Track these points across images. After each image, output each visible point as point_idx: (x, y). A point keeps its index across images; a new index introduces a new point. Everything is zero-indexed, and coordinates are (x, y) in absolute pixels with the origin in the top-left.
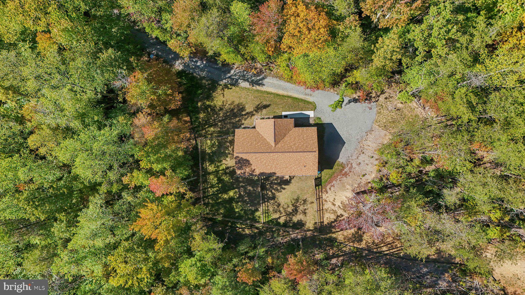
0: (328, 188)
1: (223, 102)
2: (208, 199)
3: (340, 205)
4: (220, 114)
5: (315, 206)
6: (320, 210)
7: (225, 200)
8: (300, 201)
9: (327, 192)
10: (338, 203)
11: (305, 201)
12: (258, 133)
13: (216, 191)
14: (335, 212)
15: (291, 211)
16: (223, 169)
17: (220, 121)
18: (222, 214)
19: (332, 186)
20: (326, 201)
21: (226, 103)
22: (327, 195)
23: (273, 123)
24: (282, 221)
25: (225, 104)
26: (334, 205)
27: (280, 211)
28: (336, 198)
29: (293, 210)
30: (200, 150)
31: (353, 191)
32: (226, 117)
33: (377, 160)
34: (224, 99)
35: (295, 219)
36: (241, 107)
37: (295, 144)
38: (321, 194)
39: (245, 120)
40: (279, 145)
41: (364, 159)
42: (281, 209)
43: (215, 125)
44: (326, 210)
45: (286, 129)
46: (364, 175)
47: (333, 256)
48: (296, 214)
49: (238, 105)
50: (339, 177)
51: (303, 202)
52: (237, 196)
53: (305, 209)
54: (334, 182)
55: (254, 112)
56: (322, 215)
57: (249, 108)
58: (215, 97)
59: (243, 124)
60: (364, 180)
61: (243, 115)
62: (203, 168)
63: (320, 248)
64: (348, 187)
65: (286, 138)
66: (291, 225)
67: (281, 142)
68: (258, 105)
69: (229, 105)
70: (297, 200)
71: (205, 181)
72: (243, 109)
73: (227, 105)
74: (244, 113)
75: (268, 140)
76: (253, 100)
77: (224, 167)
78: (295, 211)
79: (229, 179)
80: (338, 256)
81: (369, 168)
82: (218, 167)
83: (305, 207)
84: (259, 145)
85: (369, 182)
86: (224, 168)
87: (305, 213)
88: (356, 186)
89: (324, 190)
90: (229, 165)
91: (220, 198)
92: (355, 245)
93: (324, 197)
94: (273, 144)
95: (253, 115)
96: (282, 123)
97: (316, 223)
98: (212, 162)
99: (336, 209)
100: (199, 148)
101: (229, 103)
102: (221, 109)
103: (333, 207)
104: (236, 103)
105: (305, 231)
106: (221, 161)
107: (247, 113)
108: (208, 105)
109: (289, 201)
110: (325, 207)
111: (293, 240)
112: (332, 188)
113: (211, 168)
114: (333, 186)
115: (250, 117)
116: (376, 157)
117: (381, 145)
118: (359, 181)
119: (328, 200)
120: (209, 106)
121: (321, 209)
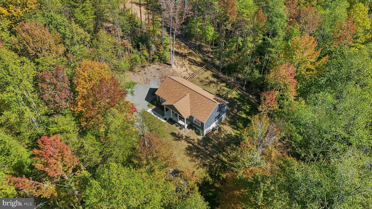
1: (198, 168)
3: (184, 68)
4: (208, 162)
5: (197, 76)
12: (191, 110)
15: (214, 84)
17: (212, 157)
20: (189, 74)
21: (196, 165)
23: (175, 103)
25: (198, 166)
26: (187, 70)
28: (182, 71)
31: (171, 67)
32: (206, 156)
33: (145, 71)
34: (195, 170)
51: (203, 82)
55: (184, 138)
57: (184, 144)
58: (202, 179)
60: (161, 67)
63: (213, 63)
69: (195, 162)
70: (205, 85)
75: (189, 100)
80: (208, 56)
81: (153, 70)
85: (159, 65)
86: (236, 130)
90: (231, 129)
94: (188, 95)
97: (205, 71)
102: (205, 165)
104: (189, 158)
107: (188, 142)
108: (212, 178)
110: (192, 72)
115: (190, 138)
117: (135, 75)
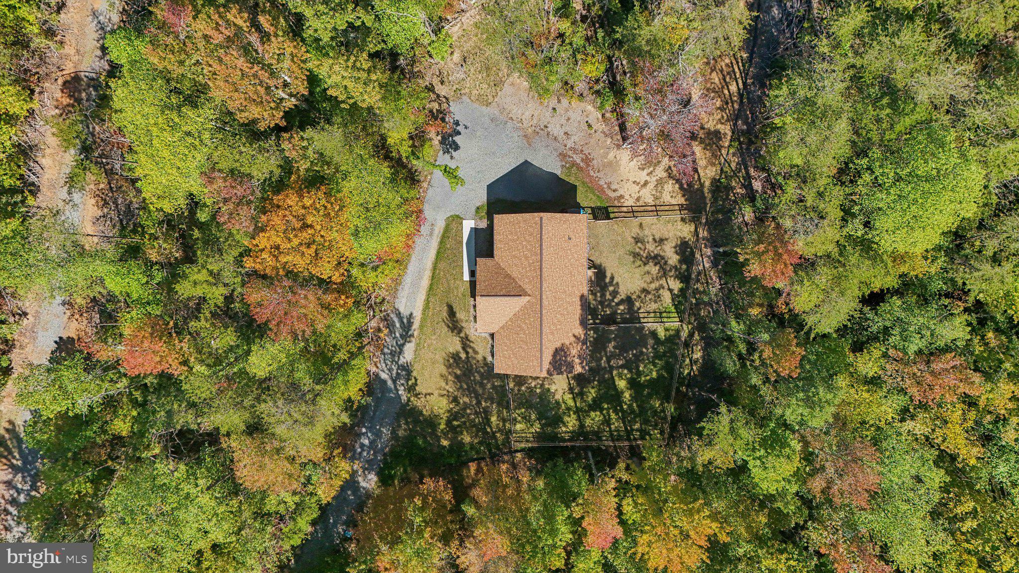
0: (612, 195)
1: (442, 396)
2: (632, 430)
3: (646, 172)
4: (464, 402)
5: (648, 220)
6: (657, 210)
7: (634, 398)
8: (637, 250)
9: (622, 197)
10: (643, 176)
11: (637, 240)
12: (502, 328)
13: (617, 414)
14: (660, 182)
15: (657, 268)
16: (574, 398)
17: (479, 403)
18: (661, 404)
19: (609, 188)
20: (638, 199)
21: (445, 389)
22: (627, 197)
23: (484, 298)
24: (676, 285)
25: (445, 392)
26: (646, 183)
27: (657, 290)
28: (632, 179)
29: (655, 265)
30: (535, 445)
31: (619, 147)
32: (470, 391)
33: (559, 101)
34: (436, 393)
35: (673, 259)
36: (451, 361)
37: (526, 258)
38: (625, 209)
39: (476, 352)
40: (528, 288)
41: (558, 126)
42: (653, 286)
43: (487, 413)
44: (656, 198)
45: (496, 273)
46: (590, 126)
47: (748, 187)
48: (663, 258)
49: (449, 366)
50: (592, 173)
51: (639, 244)
52: (626, 371)
53: (654, 239)
54: (602, 183)
55: (462, 335)
56: (667, 208)
57: (454, 345)
58: (432, 412)
59: (485, 359)
60: (600, 126)
61: (467, 358)
62: (569, 440)
63: (730, 211)
64: (611, 156)
65: (514, 275)
66: (684, 267)
67: (521, 284)
68: (448, 327)
69: (447, 384)
70: (636, 255)
71: (597, 434)
72: (456, 357)
73: (447, 387)
74: (463, 356)
75: (517, 309)
76: (439, 336)
77: (568, 397)
78: (657, 259)
79: (593, 388)
80: (748, 177)
81: (575, 116)
82: (569, 409)
83: (651, 239)
84: (525, 328)
85: (603, 115)
86: (571, 396)
87: (661, 241)
88: (609, 141)
89: (616, 203)
90: (566, 387)
91: (630, 406)
92: (727, 144)
93: (630, 202)
94: (524, 300)
95: (467, 337)
96: (484, 281)
97: (683, 220)
98: (558, 420)
99: (654, 179)
100: (530, 445)
101: (443, 384)
102: (455, 400)
103: (651, 186)
104: (443, 369)
105: (697, 240)
106: (557, 403)
107: (464, 348)
108: (446, 424)
109: (637, 270)
110: (650, 200)
111: (715, 264)
112: (613, 187)
113: (571, 422)
114: (609, 184)
115: (471, 344)
116: (553, 102)
117: (531, 93)
118: (599, 135)
119: (636, 196)
120: (449, 423)
121: (654, 208)
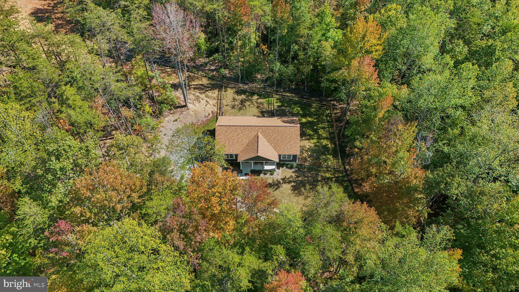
0: (211, 115)
2: (327, 120)
3: (201, 100)
5: (224, 102)
6: (220, 99)
7: (310, 117)
8: (238, 108)
10: (203, 102)
11: (233, 107)
13: (320, 124)
14: (207, 96)
18: (313, 108)
20: (214, 106)
22: (213, 110)
23: (259, 152)
24: (255, 97)
26: (207, 101)
27: (257, 103)
28: (204, 106)
29: (245, 102)
31: (188, 109)
33: (161, 131)
35: (243, 97)
36: (296, 192)
37: (238, 135)
38: (218, 111)
39: (291, 177)
40: (254, 134)
44: (214, 99)
45: (246, 150)
46: (176, 120)
47: (213, 71)
48: (242, 100)
49: (300, 194)
50: (199, 123)
54: (204, 120)
55: (281, 181)
56: (219, 96)
57: (287, 188)
59: (293, 172)
60: (176, 116)
63: (223, 76)
65: (247, 142)
66: (247, 93)
67: (252, 137)
68: (277, 189)
71: (330, 133)
72: (295, 188)
74: (293, 184)
75: (265, 140)
76: (282, 197)
79: (307, 131)
80: (209, 70)
81: (170, 126)
82: (318, 142)
83: (233, 103)
84: (275, 135)
85: (172, 114)
87: (234, 99)
88: (184, 112)
89: (215, 114)
90: (307, 141)
91: (315, 118)
92: (193, 74)
93: (215, 109)
94: (260, 134)
96: (250, 154)
98: (325, 147)
99: (205, 98)
105: (235, 88)
106: (315, 146)
109: (248, 109)
112: (207, 115)
113: (325, 142)
115: (287, 177)
116: (162, 134)
118: (181, 117)
121: (219, 101)
